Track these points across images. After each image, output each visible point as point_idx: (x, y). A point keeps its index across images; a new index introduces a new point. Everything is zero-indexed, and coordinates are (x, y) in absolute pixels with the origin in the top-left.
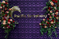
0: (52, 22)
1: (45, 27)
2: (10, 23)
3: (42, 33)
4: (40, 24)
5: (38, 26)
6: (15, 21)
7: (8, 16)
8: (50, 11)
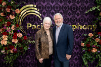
1: (94, 51)
2: (16, 41)
3: (86, 63)
5: (77, 49)
7: (14, 26)
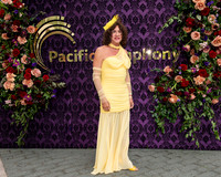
0: (199, 80)
1: (172, 100)
3: (160, 124)
4: (153, 87)
5: (143, 98)
6: (52, 74)
7: (25, 56)
8: (193, 35)
